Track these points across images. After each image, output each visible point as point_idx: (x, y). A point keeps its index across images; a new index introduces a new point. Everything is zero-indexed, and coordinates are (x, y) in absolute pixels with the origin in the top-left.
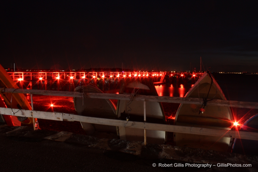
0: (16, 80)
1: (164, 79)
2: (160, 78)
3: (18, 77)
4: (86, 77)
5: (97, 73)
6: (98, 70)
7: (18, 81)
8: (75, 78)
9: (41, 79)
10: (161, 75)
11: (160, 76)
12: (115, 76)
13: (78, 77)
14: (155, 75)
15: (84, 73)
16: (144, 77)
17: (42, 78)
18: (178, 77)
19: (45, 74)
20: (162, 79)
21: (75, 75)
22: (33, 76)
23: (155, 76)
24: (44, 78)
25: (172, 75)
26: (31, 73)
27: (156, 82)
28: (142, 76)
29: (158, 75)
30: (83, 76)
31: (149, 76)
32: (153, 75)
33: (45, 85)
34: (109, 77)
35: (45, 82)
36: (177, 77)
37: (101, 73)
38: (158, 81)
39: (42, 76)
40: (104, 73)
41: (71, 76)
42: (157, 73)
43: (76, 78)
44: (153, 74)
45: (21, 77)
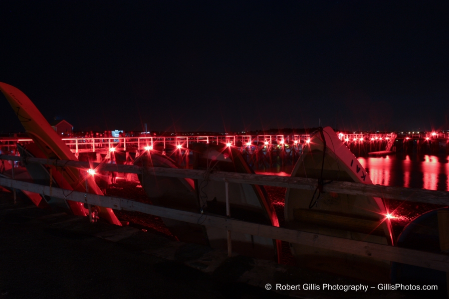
0: (142, 148)
1: (393, 146)
2: (385, 143)
3: (145, 144)
4: (252, 143)
5: (272, 137)
6: (274, 132)
7: (145, 151)
8: (235, 144)
9: (179, 147)
10: (387, 138)
11: (386, 140)
12: (302, 142)
13: (239, 144)
14: (377, 138)
15: (249, 137)
16: (356, 143)
17: (181, 145)
18: (420, 142)
19: (186, 138)
20: (389, 146)
21: (234, 139)
22: (168, 142)
23: (375, 141)
24: (185, 146)
25: (407, 138)
26: (164, 138)
27: (378, 151)
28: (352, 140)
29: (381, 139)
30: (247, 141)
31: (365, 141)
32: (373, 139)
33: (187, 156)
34: (293, 142)
35: (186, 151)
36: (418, 141)
37: (279, 137)
38: (382, 150)
39: (181, 143)
40: (283, 136)
41: (228, 142)
42: (380, 135)
43: (236, 146)
44: (371, 137)
45: (150, 144)
